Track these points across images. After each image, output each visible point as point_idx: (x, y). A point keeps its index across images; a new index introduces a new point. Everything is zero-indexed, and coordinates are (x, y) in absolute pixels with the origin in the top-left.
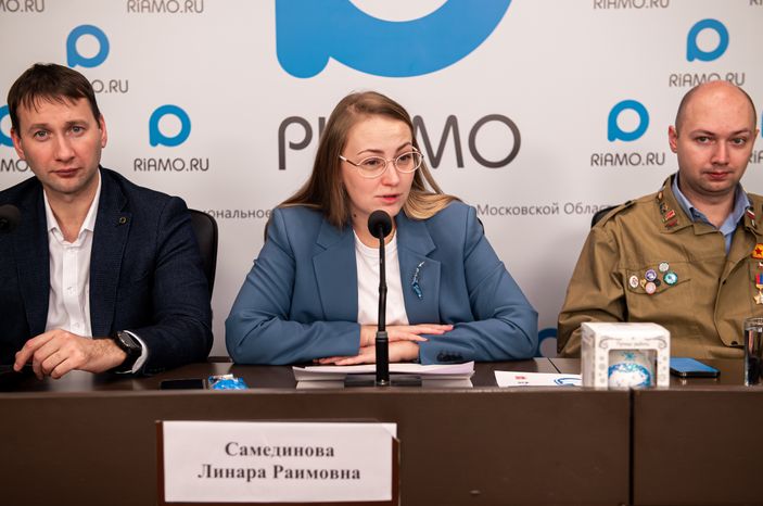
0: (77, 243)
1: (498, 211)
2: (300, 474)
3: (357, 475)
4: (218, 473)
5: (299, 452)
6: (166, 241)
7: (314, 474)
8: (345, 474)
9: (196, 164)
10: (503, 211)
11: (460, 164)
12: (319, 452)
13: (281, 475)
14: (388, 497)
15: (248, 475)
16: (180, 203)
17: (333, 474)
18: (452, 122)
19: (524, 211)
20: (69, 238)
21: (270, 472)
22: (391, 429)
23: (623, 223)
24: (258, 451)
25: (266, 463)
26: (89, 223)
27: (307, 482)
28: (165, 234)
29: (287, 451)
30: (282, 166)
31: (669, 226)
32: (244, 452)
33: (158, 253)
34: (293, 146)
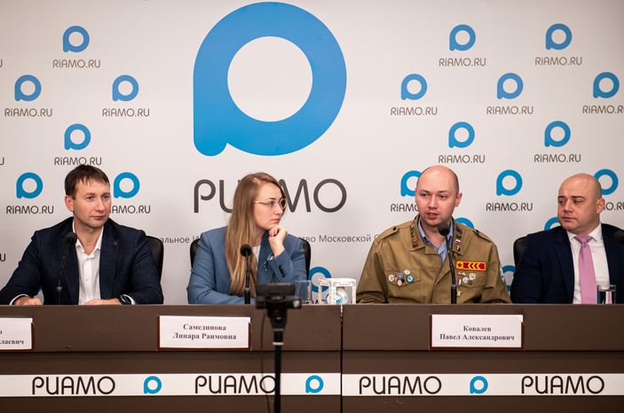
0: (92, 255)
1: (333, 239)
2: (212, 337)
3: (235, 338)
4: (181, 336)
5: (212, 328)
6: (137, 253)
7: (218, 337)
8: (230, 337)
9: (142, 209)
10: (336, 239)
11: (309, 210)
12: (220, 328)
13: (205, 337)
14: (247, 346)
15: (192, 337)
16: (142, 233)
17: (226, 337)
18: (303, 183)
19: (349, 239)
20: (88, 253)
21: (201, 336)
22: (248, 319)
23: (390, 244)
24: (196, 328)
25: (199, 332)
26: (98, 246)
27: (215, 340)
28: (137, 249)
29: (207, 328)
30: (196, 210)
31: (414, 246)
32: (191, 328)
33: (133, 259)
34: (203, 198)
